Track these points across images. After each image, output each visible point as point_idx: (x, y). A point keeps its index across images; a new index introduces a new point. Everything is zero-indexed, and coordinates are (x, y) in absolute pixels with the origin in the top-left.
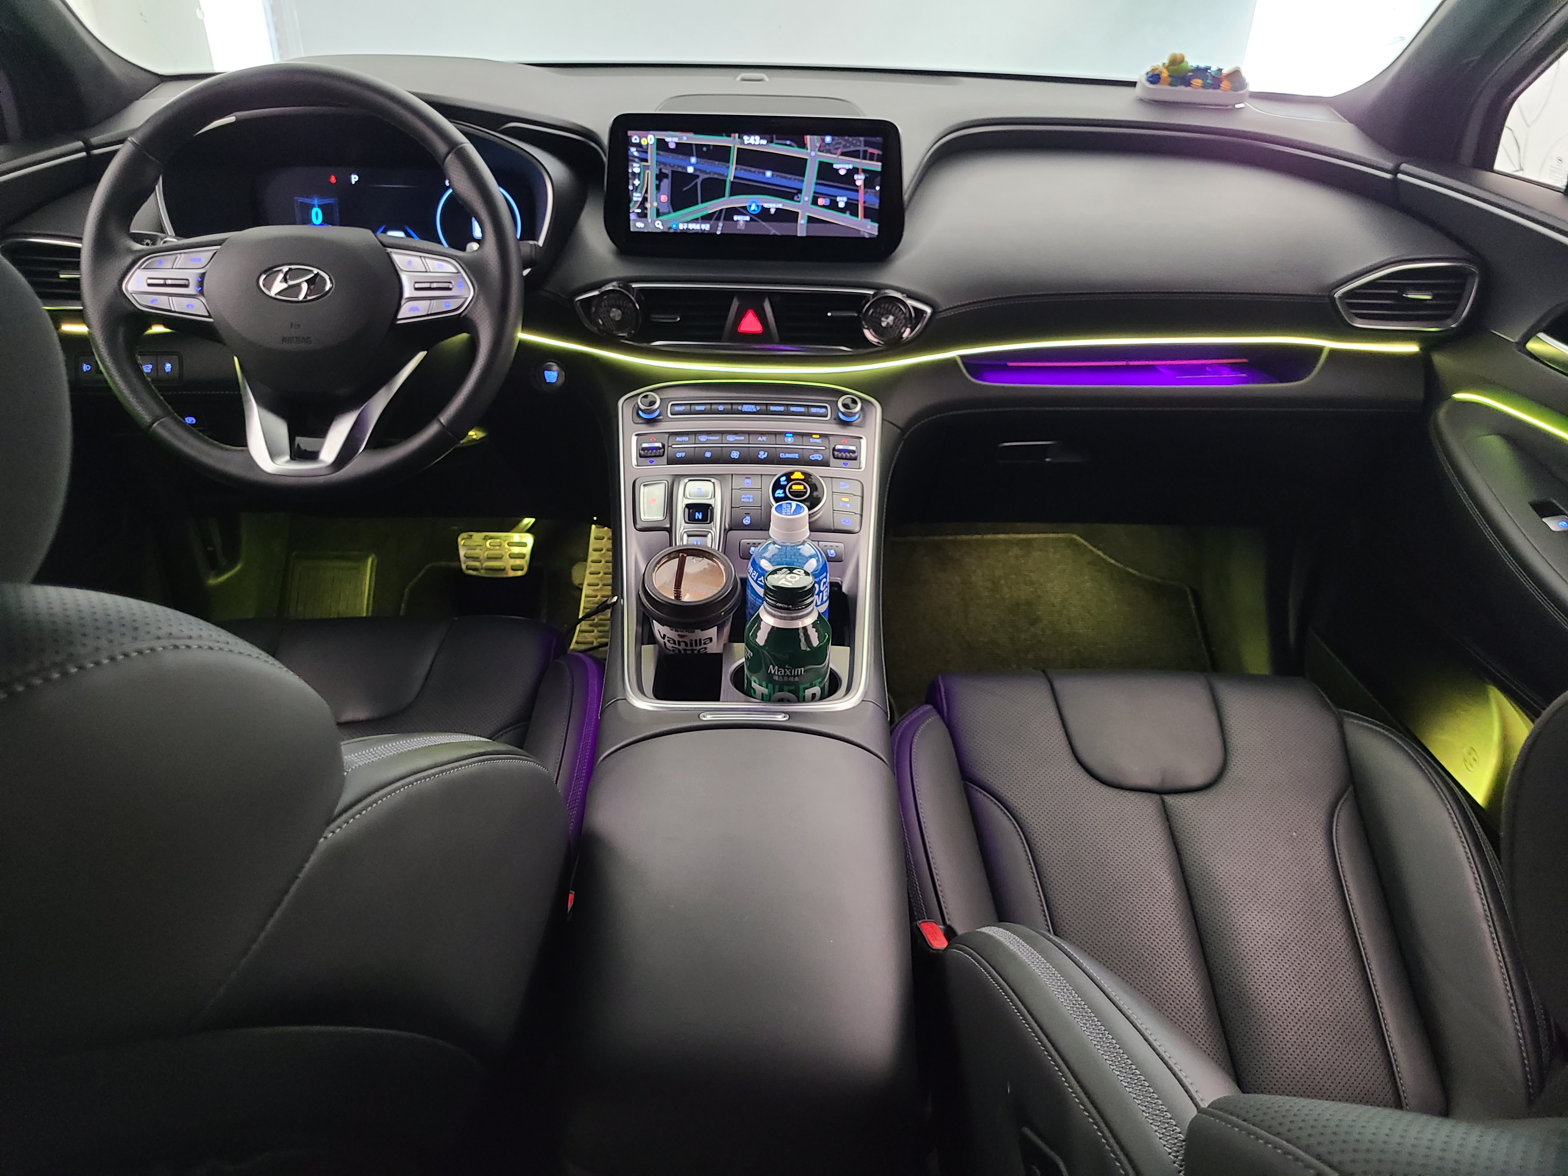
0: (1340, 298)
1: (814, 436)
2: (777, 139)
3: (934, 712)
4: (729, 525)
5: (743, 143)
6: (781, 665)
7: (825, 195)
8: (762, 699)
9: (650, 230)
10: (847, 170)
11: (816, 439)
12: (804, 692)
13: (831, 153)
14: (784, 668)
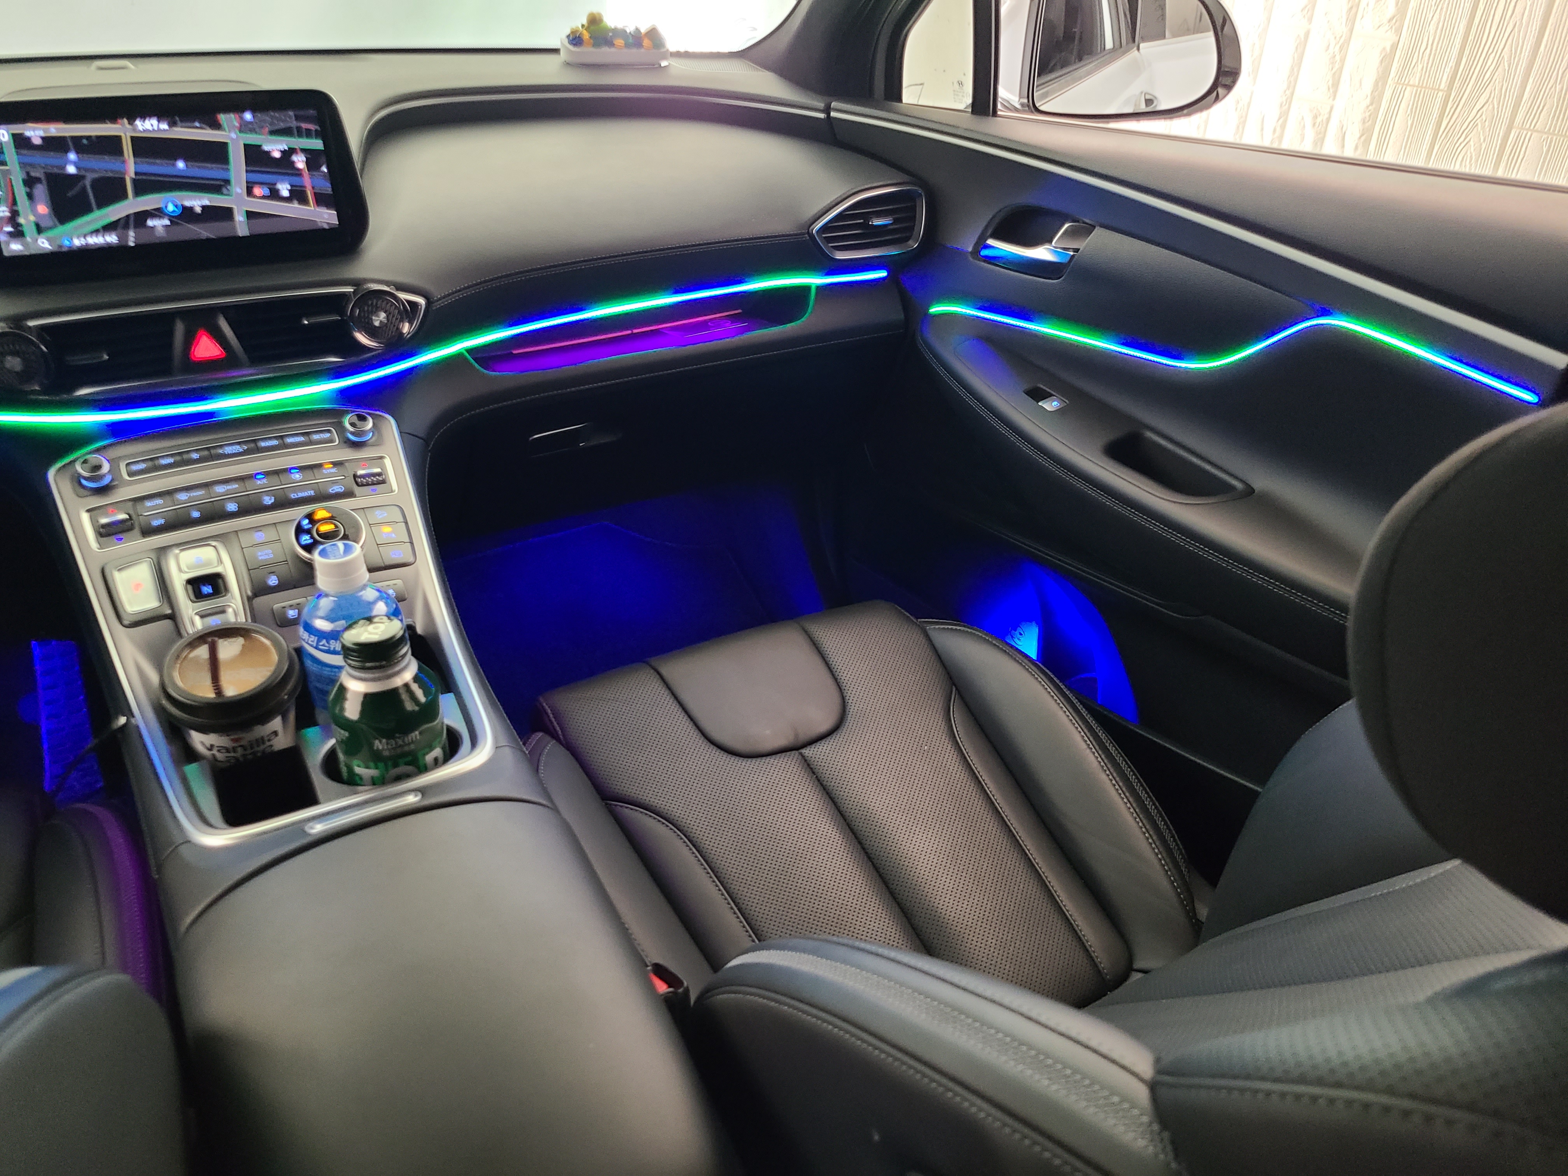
0: (817, 232)
1: (327, 466)
2: (181, 121)
3: (548, 738)
4: (251, 591)
5: (135, 129)
6: (388, 735)
7: (261, 184)
8: (374, 784)
9: (33, 252)
10: (281, 151)
11: (329, 469)
12: (424, 759)
13: (256, 133)
14: (393, 738)
